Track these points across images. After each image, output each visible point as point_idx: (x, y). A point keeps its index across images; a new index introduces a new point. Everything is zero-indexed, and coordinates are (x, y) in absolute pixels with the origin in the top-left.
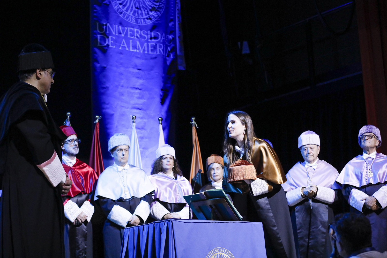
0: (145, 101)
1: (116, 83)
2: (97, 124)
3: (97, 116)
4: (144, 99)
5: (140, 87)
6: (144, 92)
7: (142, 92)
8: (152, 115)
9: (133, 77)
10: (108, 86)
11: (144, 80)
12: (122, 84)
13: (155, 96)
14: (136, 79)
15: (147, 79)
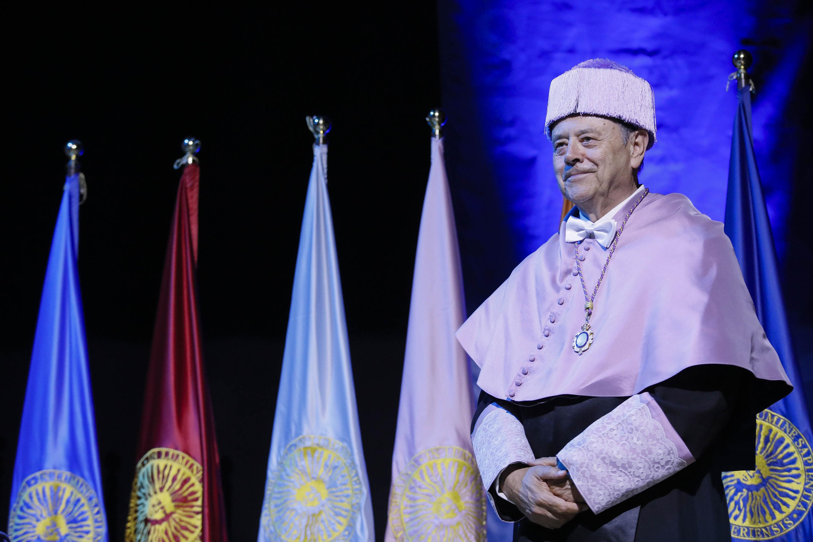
0: (674, 93)
1: (542, 44)
2: (186, 171)
3: (186, 141)
4: (671, 88)
5: (649, 46)
6: (669, 62)
7: (657, 61)
8: (705, 142)
9: (619, 10)
10: (507, 56)
11: (665, 14)
12: (567, 44)
13: (714, 70)
14: (634, 18)
15: (678, 11)
